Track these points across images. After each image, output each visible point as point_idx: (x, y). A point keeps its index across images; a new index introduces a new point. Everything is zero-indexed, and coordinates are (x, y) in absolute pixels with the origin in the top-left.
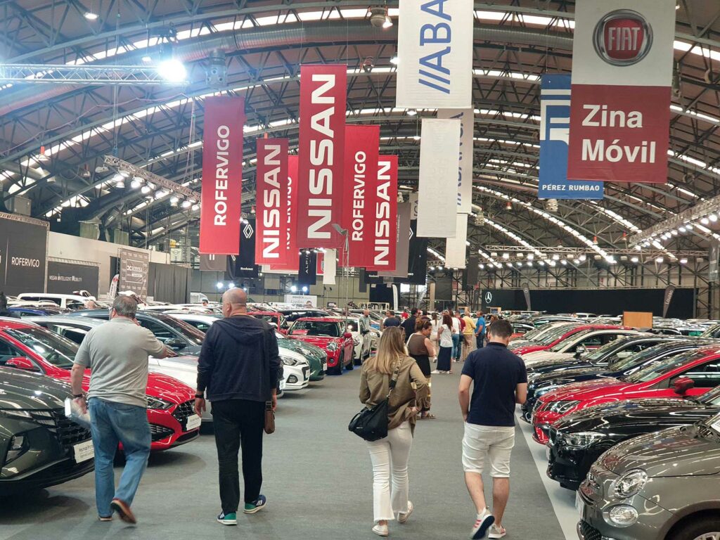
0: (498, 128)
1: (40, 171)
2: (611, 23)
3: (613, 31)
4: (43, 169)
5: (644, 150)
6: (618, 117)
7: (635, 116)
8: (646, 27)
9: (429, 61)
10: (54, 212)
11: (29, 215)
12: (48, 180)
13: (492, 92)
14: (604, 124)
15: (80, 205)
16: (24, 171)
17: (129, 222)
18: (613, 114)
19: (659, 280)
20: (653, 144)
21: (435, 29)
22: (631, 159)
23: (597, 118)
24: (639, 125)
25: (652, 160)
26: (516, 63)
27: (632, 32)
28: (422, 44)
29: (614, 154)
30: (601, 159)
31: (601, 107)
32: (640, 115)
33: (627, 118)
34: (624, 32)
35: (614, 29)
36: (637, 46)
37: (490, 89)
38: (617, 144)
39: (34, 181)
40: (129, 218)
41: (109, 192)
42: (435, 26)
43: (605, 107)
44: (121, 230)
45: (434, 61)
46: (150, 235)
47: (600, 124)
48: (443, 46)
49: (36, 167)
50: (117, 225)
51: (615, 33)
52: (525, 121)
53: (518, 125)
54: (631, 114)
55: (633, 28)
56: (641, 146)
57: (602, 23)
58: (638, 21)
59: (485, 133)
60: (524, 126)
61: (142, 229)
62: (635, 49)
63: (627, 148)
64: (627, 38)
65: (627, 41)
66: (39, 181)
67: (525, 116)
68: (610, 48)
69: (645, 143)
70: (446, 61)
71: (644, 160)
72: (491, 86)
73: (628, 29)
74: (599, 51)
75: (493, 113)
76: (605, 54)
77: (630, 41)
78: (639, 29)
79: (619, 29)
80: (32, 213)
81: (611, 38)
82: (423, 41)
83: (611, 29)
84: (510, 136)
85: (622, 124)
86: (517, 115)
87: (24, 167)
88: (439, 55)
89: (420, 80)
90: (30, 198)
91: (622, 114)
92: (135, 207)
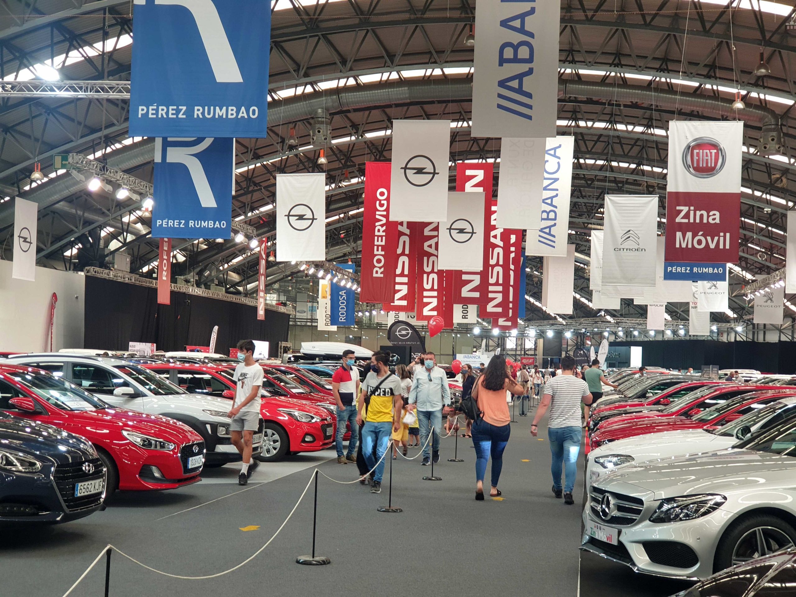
0: (604, 179)
1: (139, 226)
2: (694, 148)
3: (697, 153)
4: (142, 224)
5: (722, 239)
6: (702, 216)
7: (714, 215)
8: (721, 150)
9: (509, 84)
10: (151, 267)
11: (129, 271)
12: (147, 237)
13: (598, 143)
14: (692, 220)
15: (176, 260)
16: (125, 227)
17: (225, 277)
18: (698, 213)
19: (782, 334)
20: (728, 235)
21: (515, 48)
22: (712, 246)
23: (687, 216)
24: (717, 221)
25: (728, 247)
26: (619, 115)
27: (711, 153)
28: (501, 64)
29: (699, 242)
30: (690, 246)
31: (689, 208)
32: (718, 214)
33: (708, 216)
34: (705, 154)
35: (698, 151)
36: (715, 163)
37: (595, 139)
38: (701, 235)
39: (134, 237)
40: (226, 272)
41: (206, 247)
42: (515, 44)
43: (692, 208)
44: (216, 285)
45: (515, 84)
46: (246, 290)
47: (689, 220)
48: (525, 67)
49: (136, 223)
50: (212, 281)
51: (698, 154)
52: (633, 171)
53: (625, 176)
54: (711, 213)
55: (711, 151)
56: (719, 236)
57: (688, 147)
58: (714, 146)
59: (591, 184)
60: (632, 177)
61: (238, 284)
62: (713, 165)
63: (709, 238)
64: (707, 158)
65: (707, 160)
66: (140, 238)
67: (633, 166)
68: (695, 165)
69: (722, 234)
70: (528, 84)
71: (721, 247)
72: (597, 137)
73: (708, 151)
74: (687, 167)
75: (600, 162)
76: (691, 170)
77: (709, 161)
78: (715, 151)
79: (701, 151)
80: (131, 268)
81: (696, 158)
82: (502, 61)
83: (696, 151)
84: (618, 187)
85: (705, 221)
86: (624, 165)
87: (125, 223)
88: (520, 77)
89: (498, 104)
90: (129, 254)
91: (705, 213)
92: (231, 261)
